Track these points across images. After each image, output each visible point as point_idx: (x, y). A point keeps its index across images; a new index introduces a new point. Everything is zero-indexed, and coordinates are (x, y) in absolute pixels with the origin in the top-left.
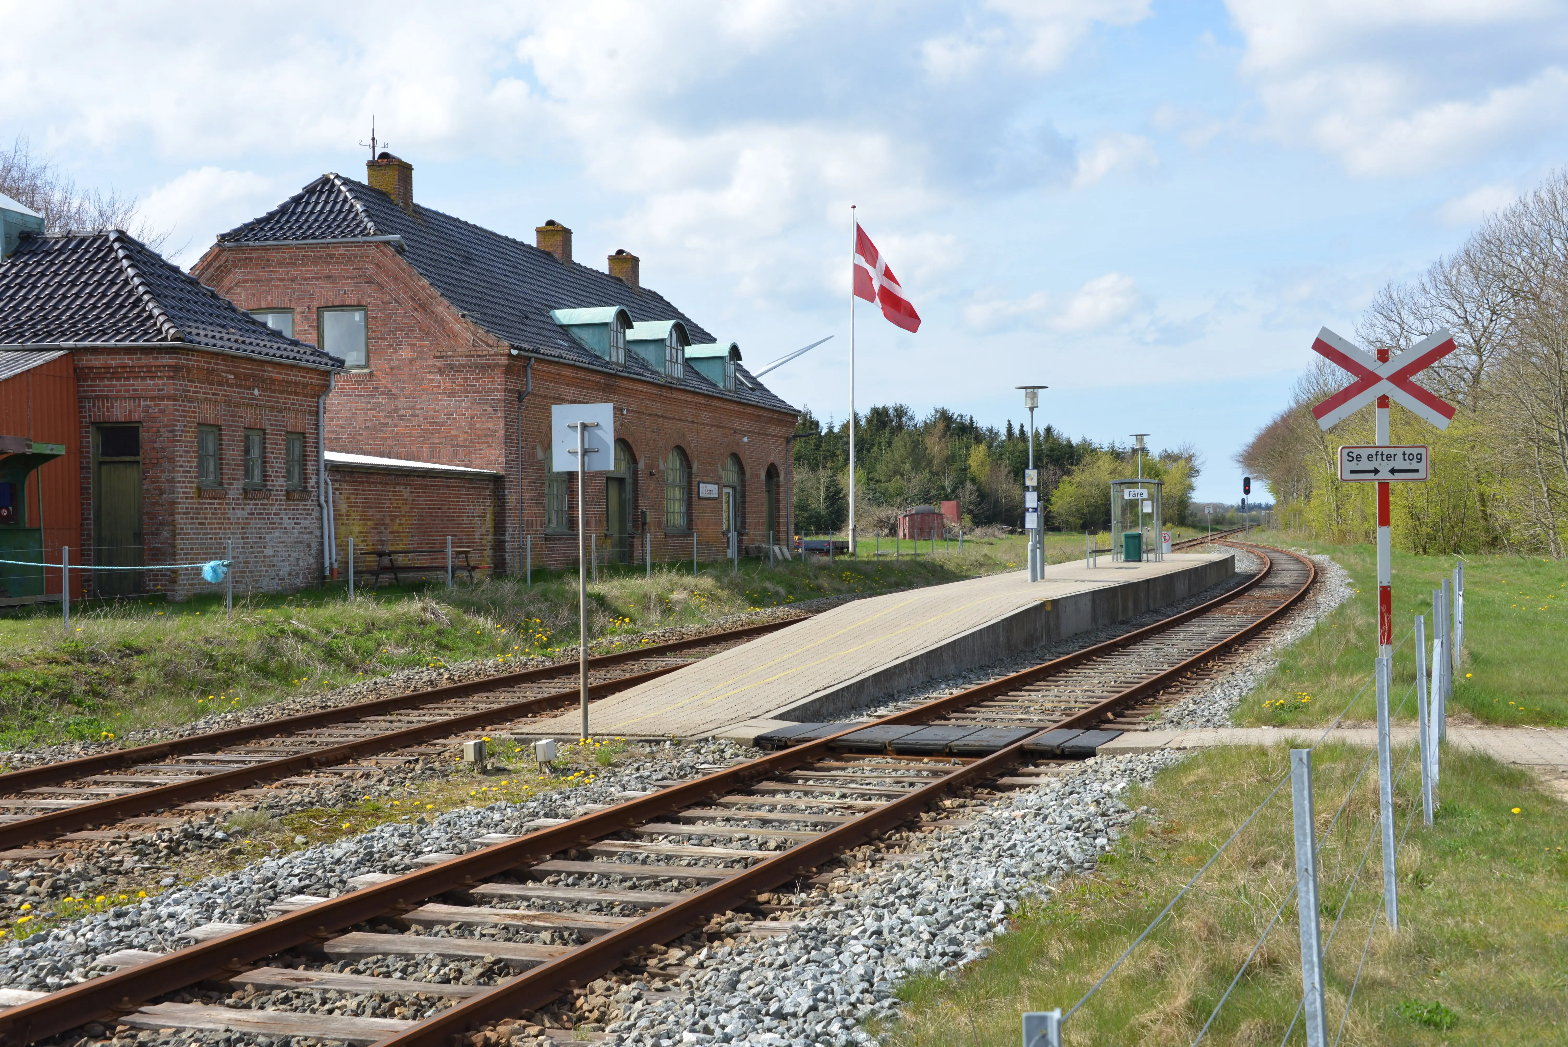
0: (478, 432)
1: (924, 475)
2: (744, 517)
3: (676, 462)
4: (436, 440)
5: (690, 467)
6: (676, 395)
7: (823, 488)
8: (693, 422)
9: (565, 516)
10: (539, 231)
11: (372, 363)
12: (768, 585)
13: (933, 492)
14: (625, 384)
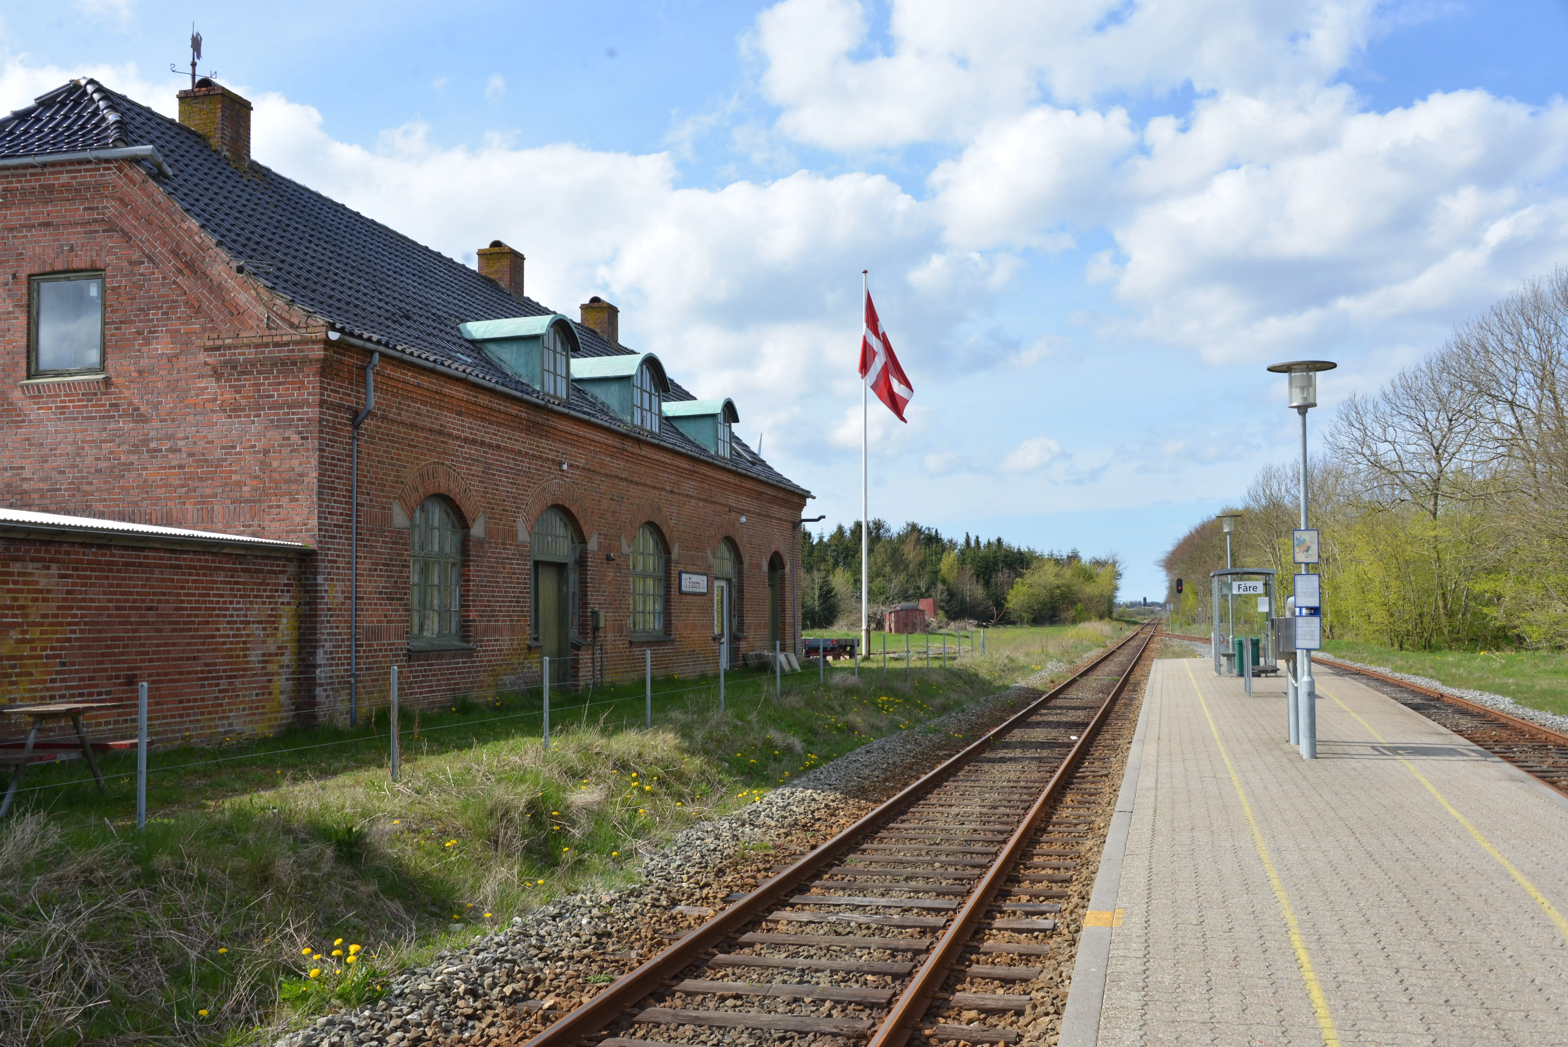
0: (276, 476)
1: (902, 577)
2: (741, 616)
3: (648, 543)
4: (208, 491)
5: (667, 551)
6: (646, 452)
7: (817, 587)
8: (672, 492)
9: (455, 620)
10: (482, 254)
11: (110, 363)
12: (773, 734)
13: (911, 591)
14: (564, 425)
